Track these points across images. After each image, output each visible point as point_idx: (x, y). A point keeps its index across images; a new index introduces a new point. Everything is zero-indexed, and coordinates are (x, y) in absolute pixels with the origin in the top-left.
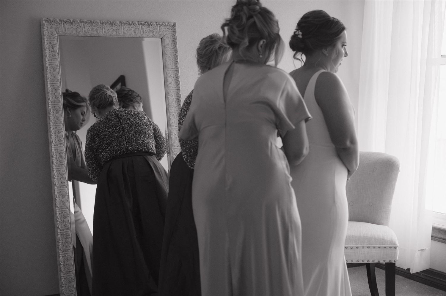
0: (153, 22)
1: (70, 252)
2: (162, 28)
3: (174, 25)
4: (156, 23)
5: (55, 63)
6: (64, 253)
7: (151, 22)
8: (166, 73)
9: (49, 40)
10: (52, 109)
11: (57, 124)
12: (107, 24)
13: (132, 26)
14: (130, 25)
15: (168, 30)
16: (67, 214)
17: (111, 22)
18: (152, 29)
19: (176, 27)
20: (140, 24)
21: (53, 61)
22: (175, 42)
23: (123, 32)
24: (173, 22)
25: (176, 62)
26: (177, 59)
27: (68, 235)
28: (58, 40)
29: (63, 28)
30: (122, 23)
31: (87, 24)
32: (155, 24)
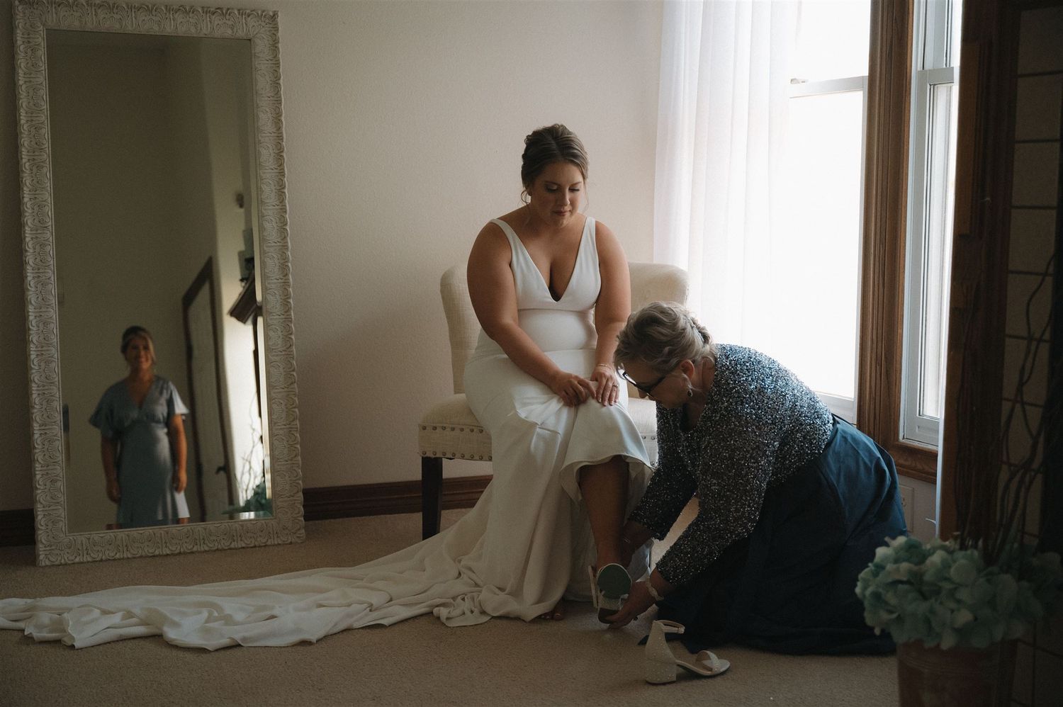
0: (233, 9)
1: (57, 427)
2: (252, 21)
3: (274, 17)
4: (239, 10)
5: (37, 80)
6: (43, 428)
7: (228, 9)
8: (257, 105)
9: (26, 36)
10: (27, 165)
11: (37, 192)
12: (141, 10)
13: (191, 15)
14: (187, 12)
15: (263, 24)
16: (52, 357)
17: (148, 7)
18: (230, 23)
19: (279, 20)
20: (206, 10)
21: (32, 76)
22: (276, 47)
23: (172, 27)
24: (274, 10)
25: (276, 84)
26: (279, 79)
27: (52, 396)
28: (44, 38)
29: (54, 15)
30: (170, 8)
31: (101, 8)
32: (236, 12)
